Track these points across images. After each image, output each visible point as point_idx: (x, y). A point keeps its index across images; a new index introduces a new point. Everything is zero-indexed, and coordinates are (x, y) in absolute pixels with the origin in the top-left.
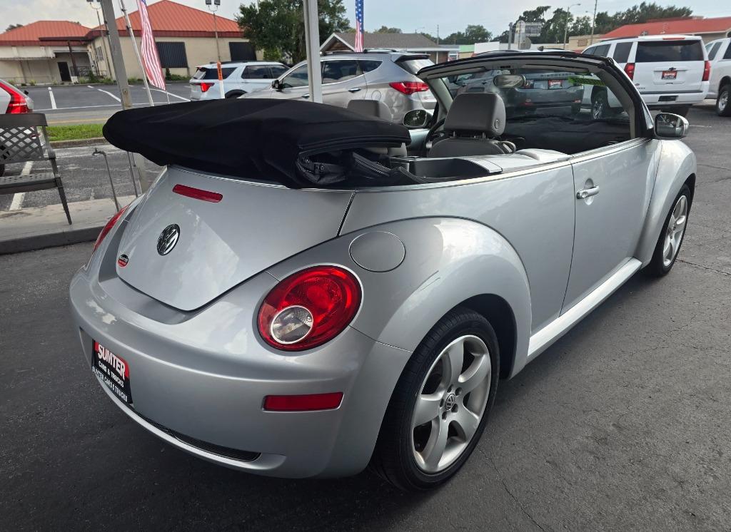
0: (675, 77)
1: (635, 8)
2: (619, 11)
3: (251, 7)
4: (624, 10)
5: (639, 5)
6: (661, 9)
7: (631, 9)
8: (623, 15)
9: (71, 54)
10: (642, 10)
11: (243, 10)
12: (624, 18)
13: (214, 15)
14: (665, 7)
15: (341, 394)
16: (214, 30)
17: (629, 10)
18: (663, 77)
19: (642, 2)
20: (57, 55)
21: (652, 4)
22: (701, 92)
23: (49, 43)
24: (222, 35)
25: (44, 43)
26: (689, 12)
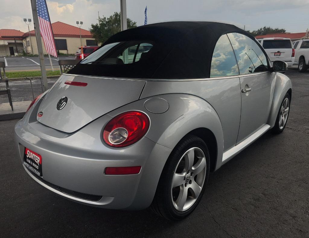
0: (280, 55)
1: (261, 29)
2: (254, 30)
3: (96, 25)
4: (257, 30)
5: (263, 28)
6: (272, 30)
7: (260, 30)
8: (256, 32)
9: (15, 44)
10: (264, 30)
11: (93, 26)
12: (256, 33)
13: (80, 28)
14: (274, 28)
15: (140, 167)
16: (80, 35)
17: (259, 30)
18: (275, 55)
19: (264, 27)
20: (9, 44)
21: (268, 27)
22: (292, 61)
23: (5, 38)
24: (83, 37)
25: (4, 38)
26: (284, 31)
